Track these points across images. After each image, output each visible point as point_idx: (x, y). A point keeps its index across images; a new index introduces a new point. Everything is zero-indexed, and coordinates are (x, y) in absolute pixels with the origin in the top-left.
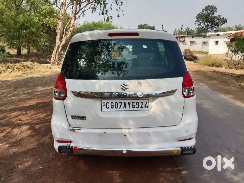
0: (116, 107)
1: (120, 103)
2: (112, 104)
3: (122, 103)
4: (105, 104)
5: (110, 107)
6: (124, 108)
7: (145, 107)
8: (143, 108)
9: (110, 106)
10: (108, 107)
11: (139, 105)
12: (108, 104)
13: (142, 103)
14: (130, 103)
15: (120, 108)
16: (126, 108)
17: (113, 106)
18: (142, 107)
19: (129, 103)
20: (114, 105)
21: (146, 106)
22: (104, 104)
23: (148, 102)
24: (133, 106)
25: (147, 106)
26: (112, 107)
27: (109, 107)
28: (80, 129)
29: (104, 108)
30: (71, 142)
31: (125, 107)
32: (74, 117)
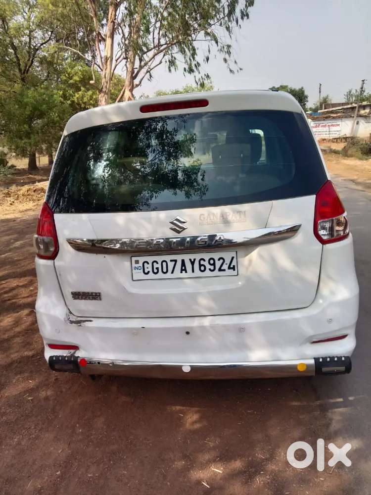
0: (165, 270)
1: (171, 261)
2: (156, 265)
3: (176, 261)
4: (141, 264)
5: (151, 272)
6: (181, 272)
7: (229, 268)
8: (224, 270)
9: (150, 269)
10: (146, 271)
11: (214, 264)
12: (146, 264)
13: (221, 261)
14: (195, 260)
15: (172, 272)
16: (186, 272)
17: (157, 269)
18: (222, 268)
19: (193, 260)
20: (159, 266)
21: (232, 266)
22: (137, 265)
23: (235, 256)
24: (202, 268)
25: (234, 266)
26: (155, 271)
27: (149, 272)
28: (91, 321)
29: (139, 275)
30: (76, 348)
31: (183, 270)
32: (77, 295)
